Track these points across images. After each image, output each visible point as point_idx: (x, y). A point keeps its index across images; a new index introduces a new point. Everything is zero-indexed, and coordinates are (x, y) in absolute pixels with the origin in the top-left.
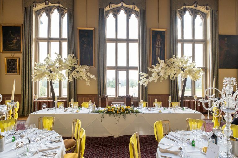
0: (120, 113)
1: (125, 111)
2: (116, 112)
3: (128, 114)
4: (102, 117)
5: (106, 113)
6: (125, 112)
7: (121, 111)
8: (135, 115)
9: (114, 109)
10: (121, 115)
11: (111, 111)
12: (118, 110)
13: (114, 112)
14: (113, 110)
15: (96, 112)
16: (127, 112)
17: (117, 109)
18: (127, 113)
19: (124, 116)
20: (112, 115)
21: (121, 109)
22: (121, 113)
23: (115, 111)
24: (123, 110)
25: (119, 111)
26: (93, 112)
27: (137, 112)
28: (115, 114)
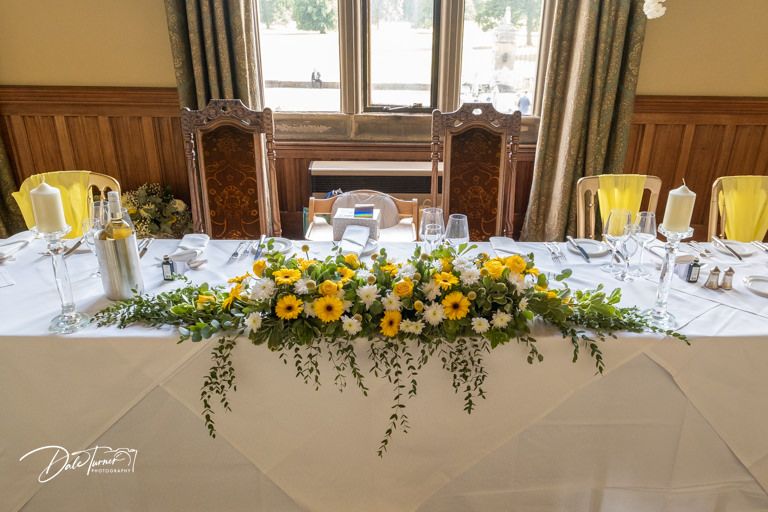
0: (422, 338)
1: (477, 310)
2: (372, 319)
3: (512, 349)
4: (219, 378)
5: (257, 338)
6: (480, 324)
7: (435, 314)
8: (584, 353)
9: (351, 288)
10: (434, 361)
11: (317, 309)
12: (393, 303)
13: (352, 325)
14: (340, 305)
15: (148, 315)
16: (502, 319)
17: (385, 283)
18: (497, 336)
19: (463, 370)
20: (325, 353)
21: (432, 290)
22: (430, 333)
23: (357, 308)
24: (457, 297)
25: (409, 314)
26: (103, 313)
27: (604, 320)
28: (361, 343)
